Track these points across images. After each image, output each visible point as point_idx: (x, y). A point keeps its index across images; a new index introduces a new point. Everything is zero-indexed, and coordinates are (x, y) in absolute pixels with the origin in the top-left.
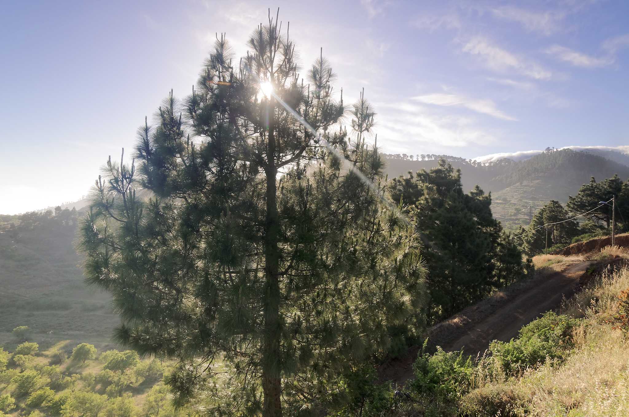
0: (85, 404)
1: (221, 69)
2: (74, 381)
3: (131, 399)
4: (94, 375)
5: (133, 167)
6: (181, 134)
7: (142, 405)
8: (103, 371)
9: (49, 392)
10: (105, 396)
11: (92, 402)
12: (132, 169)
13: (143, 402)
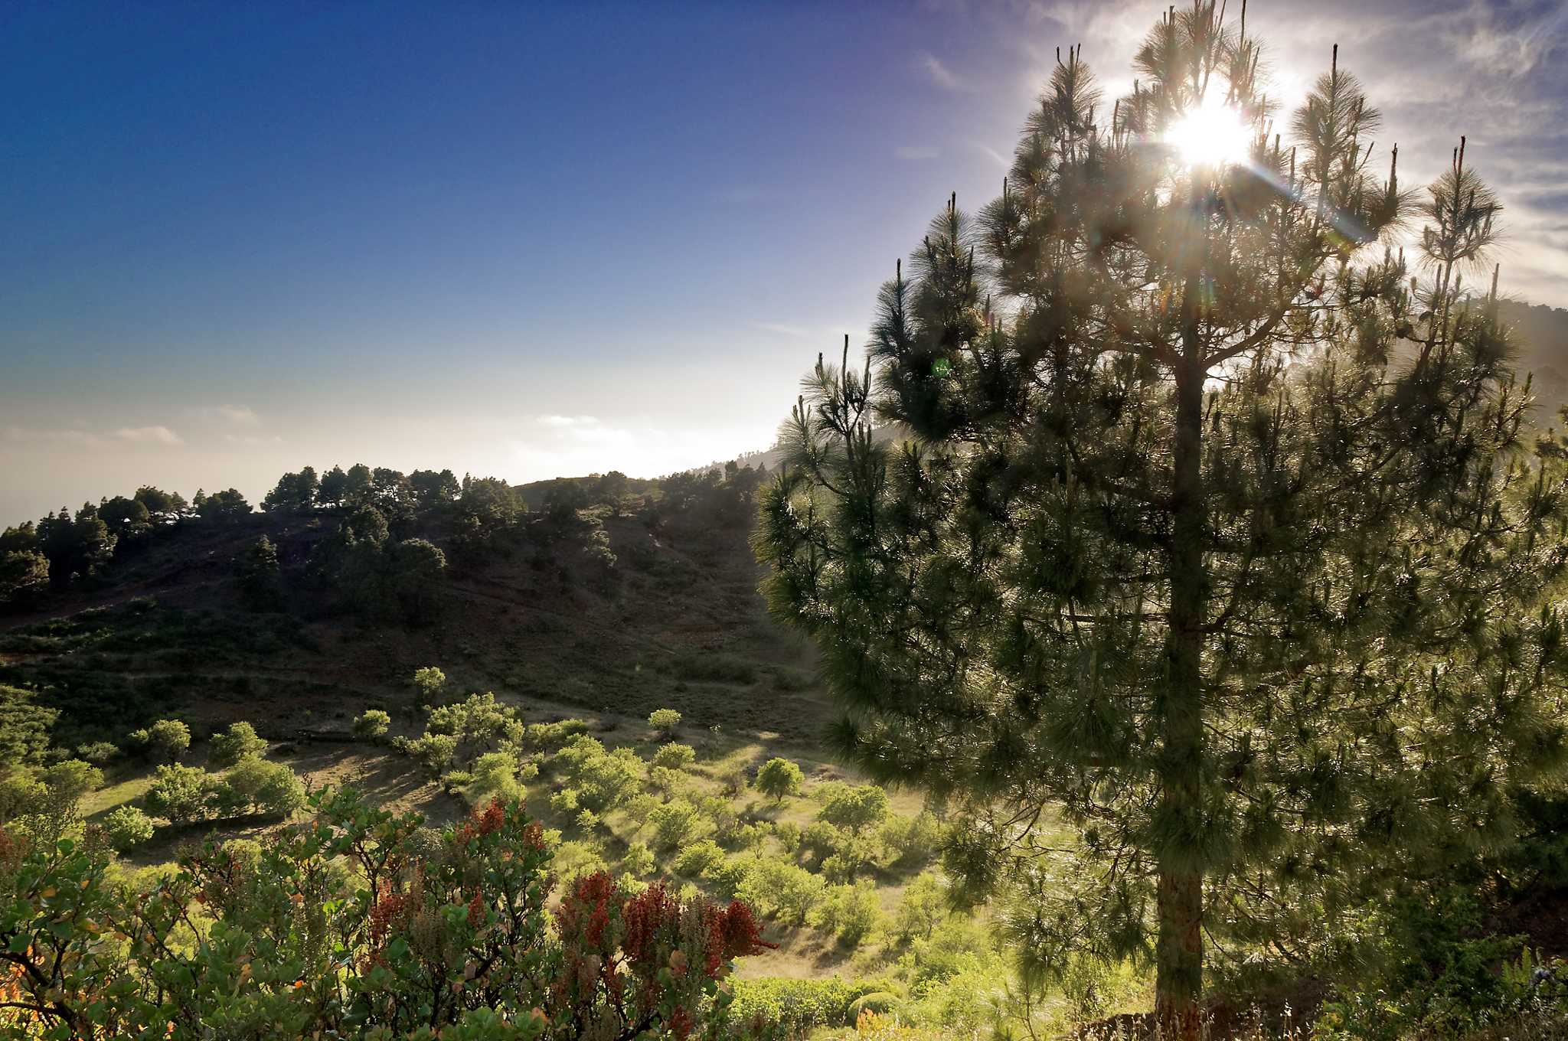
0: (782, 887)
1: (1067, 133)
2: (761, 836)
3: (871, 892)
4: (798, 829)
5: (867, 375)
6: (971, 296)
7: (895, 911)
8: (817, 824)
9: (714, 850)
10: (820, 878)
11: (794, 886)
12: (866, 381)
13: (898, 904)
